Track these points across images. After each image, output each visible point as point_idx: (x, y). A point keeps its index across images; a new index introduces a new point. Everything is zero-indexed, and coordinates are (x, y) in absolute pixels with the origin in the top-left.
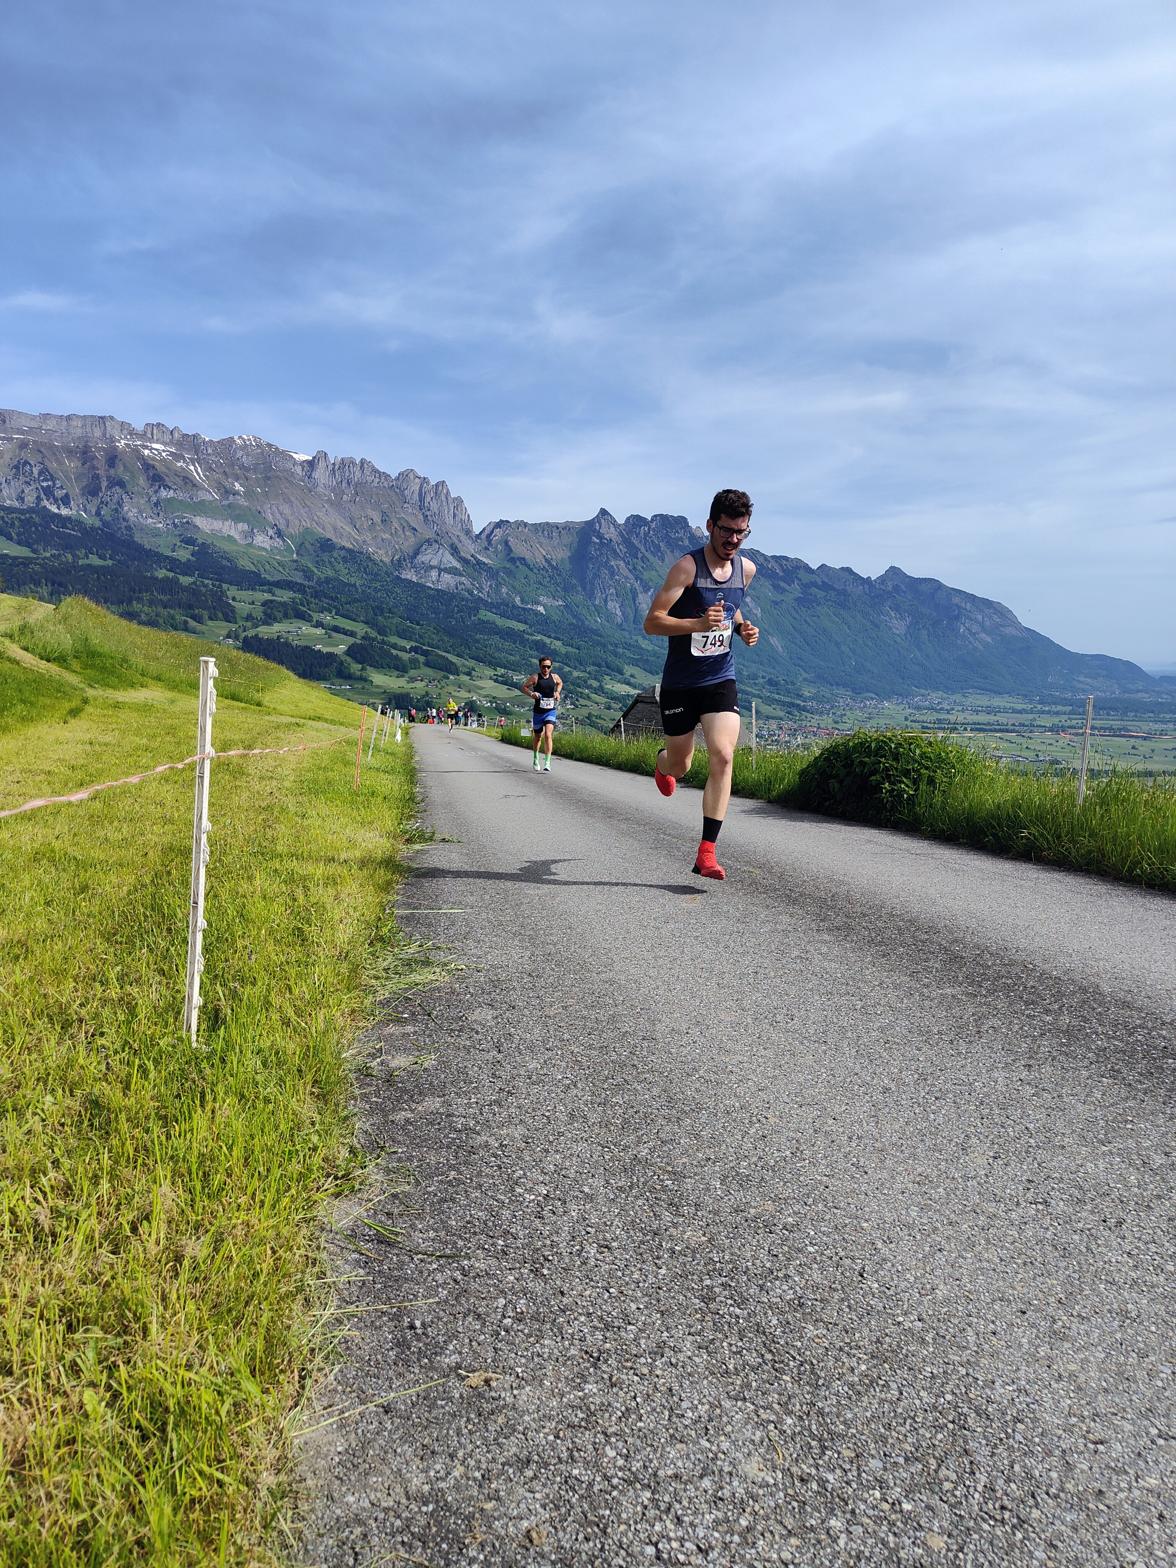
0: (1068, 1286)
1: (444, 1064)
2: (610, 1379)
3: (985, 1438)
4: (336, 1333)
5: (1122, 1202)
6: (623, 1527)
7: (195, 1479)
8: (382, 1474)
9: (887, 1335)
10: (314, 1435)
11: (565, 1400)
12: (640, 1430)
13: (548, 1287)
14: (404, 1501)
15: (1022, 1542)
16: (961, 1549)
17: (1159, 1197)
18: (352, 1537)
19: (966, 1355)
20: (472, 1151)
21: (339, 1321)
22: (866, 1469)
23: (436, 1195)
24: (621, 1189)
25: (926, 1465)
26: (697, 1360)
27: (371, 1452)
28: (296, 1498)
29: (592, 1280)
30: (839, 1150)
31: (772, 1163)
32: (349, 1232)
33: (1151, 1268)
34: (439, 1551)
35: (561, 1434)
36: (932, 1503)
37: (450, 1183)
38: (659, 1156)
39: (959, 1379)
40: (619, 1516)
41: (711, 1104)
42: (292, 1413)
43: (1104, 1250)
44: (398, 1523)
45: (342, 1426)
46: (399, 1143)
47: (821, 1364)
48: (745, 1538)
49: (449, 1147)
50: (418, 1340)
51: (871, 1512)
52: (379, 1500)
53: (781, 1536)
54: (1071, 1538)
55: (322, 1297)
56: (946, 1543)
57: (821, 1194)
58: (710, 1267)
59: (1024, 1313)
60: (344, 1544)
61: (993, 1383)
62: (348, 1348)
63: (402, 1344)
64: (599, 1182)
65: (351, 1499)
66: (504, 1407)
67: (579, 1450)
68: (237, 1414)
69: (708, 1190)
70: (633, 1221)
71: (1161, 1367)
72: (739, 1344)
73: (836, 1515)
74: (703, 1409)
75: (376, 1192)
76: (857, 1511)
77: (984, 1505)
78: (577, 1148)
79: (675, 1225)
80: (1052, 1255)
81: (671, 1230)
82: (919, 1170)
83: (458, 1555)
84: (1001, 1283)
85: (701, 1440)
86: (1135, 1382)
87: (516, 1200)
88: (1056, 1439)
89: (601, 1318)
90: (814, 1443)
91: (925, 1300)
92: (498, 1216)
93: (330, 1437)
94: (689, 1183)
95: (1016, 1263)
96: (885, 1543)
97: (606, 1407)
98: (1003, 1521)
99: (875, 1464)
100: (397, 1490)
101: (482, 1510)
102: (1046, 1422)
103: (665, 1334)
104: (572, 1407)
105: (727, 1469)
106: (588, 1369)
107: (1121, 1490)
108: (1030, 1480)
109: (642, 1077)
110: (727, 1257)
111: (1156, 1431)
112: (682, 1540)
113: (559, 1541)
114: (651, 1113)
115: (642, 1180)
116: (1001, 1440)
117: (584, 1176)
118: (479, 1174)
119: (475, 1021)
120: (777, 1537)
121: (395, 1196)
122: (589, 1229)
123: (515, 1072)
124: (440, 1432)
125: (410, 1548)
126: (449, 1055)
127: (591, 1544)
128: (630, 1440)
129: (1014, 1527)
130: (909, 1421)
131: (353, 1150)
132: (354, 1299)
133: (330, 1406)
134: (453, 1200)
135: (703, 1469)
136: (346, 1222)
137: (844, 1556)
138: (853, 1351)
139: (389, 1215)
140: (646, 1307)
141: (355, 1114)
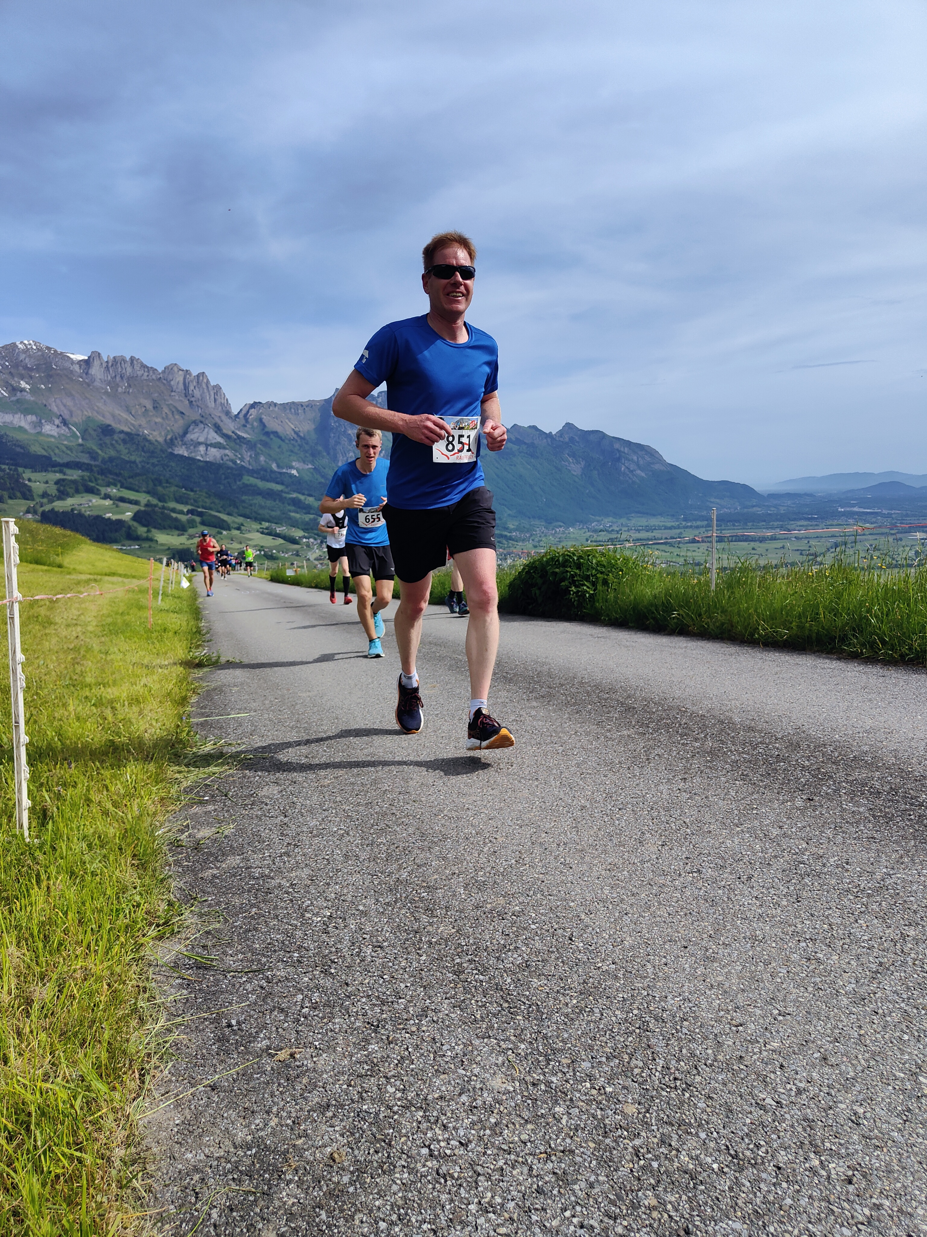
0: (716, 925)
1: (240, 831)
2: (388, 1039)
3: (662, 1035)
4: (167, 1039)
5: (751, 863)
6: (403, 1139)
7: (59, 1160)
8: (213, 1134)
9: (590, 977)
10: (155, 1115)
11: (354, 1059)
12: (412, 1071)
13: (335, 981)
14: (232, 1150)
15: (689, 1099)
16: (648, 1111)
17: (776, 857)
18: (193, 1182)
19: (646, 982)
20: (269, 892)
21: (169, 1031)
22: (579, 1069)
23: (241, 927)
24: (388, 904)
25: (621, 1060)
26: (453, 1015)
27: (203, 1120)
28: (144, 1163)
29: (369, 972)
30: (551, 854)
31: (502, 870)
32: (172, 964)
33: (771, 905)
34: (263, 1180)
35: (353, 1083)
36: (626, 1084)
37: (252, 917)
38: (416, 877)
39: (643, 999)
40: (399, 1132)
41: (454, 833)
42: (135, 1103)
43: (740, 898)
44: (229, 1166)
45: (178, 1105)
46: (209, 893)
47: (544, 1004)
48: (494, 1131)
49: (249, 891)
50: (235, 1034)
51: (584, 1098)
52: (212, 1153)
53: (521, 1125)
54: (722, 1091)
55: (154, 1014)
56: (637, 1109)
57: (539, 887)
58: (459, 950)
59: (686, 947)
60: (186, 1188)
61: (666, 997)
62: (178, 1049)
63: (221, 1040)
64: (370, 902)
65: (189, 1156)
66: (306, 1071)
67: (366, 1092)
68: (90, 1109)
69: (455, 895)
70: (398, 926)
71: (779, 970)
72: (484, 1000)
73: (559, 1104)
74: (459, 1049)
75: (193, 932)
76: (574, 1099)
77: (662, 1079)
78: (352, 879)
79: (431, 924)
80: (704, 906)
81: (428, 927)
82: (609, 861)
83: (278, 1180)
84: (670, 930)
85: (458, 1070)
86: (763, 982)
87: (306, 923)
88: (710, 1028)
89: (378, 997)
90: (541, 1058)
91: (616, 949)
92: (293, 936)
93: (169, 1115)
94: (440, 893)
95: (679, 915)
96: (594, 1117)
97: (384, 1059)
98: (676, 1088)
99: (586, 1065)
100: (226, 1143)
101: (294, 1145)
102: (703, 1018)
103: (428, 1001)
104: (360, 1063)
105: (478, 1086)
106: (370, 1034)
107: (755, 1054)
108: (694, 1057)
109: (400, 821)
110: (471, 941)
111: (777, 1012)
112: (448, 1141)
113: (356, 1157)
114: (409, 847)
115: (404, 895)
116: (673, 1034)
117: (359, 899)
118: (276, 907)
119: (264, 796)
120: (517, 1126)
121: (208, 933)
122: (365, 936)
123: (299, 829)
124: (258, 1097)
125: (240, 1182)
126: (245, 823)
127: (380, 1155)
128: (405, 1078)
129: (684, 1090)
130: (608, 1032)
131: (170, 904)
132: (180, 1012)
133: (167, 1093)
134: (256, 929)
135: (462, 1089)
136: (169, 958)
137: (566, 1130)
138: (567, 992)
139: (204, 947)
140: (412, 985)
141: (170, 876)
